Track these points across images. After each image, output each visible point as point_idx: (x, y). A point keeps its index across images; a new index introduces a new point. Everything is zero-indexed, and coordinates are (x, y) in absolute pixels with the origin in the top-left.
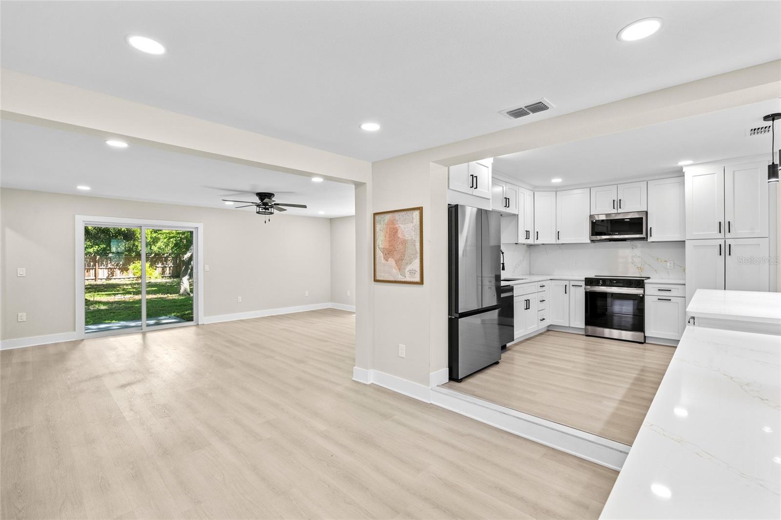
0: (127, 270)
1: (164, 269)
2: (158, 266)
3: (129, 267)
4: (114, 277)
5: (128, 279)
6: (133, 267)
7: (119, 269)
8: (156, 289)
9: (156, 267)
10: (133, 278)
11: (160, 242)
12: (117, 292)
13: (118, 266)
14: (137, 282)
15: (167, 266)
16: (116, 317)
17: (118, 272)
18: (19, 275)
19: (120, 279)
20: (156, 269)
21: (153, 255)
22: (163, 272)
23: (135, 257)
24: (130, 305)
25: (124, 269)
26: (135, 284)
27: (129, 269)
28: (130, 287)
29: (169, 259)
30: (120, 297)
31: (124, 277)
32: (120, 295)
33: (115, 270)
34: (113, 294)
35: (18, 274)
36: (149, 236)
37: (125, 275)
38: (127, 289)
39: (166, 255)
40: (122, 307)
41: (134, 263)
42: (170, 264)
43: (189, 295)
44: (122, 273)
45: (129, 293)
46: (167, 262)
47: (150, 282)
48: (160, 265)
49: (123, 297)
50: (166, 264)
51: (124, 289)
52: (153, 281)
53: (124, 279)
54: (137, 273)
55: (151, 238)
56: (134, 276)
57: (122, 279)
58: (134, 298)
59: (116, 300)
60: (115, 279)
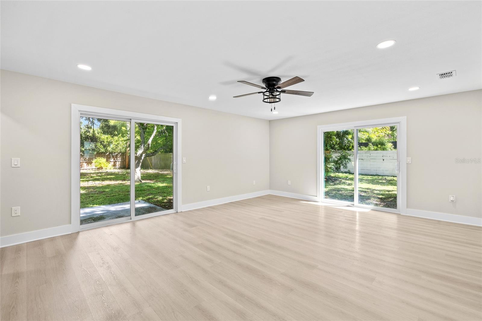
0: (91, 164)
1: (115, 162)
2: (111, 161)
3: (93, 161)
4: (82, 168)
5: (92, 170)
6: (95, 161)
7: (86, 162)
8: (114, 176)
9: (110, 161)
10: (95, 169)
11: (113, 145)
12: (88, 179)
13: (85, 161)
14: (98, 171)
15: (117, 161)
16: (95, 201)
17: (85, 164)
18: (13, 166)
19: (86, 169)
20: (110, 163)
21: (108, 153)
22: (114, 165)
23: (96, 155)
24: (102, 190)
25: (89, 162)
26: (98, 173)
27: (92, 162)
28: (95, 175)
29: (118, 156)
30: (92, 183)
31: (89, 168)
32: (91, 181)
33: (83, 163)
34: (86, 180)
35: (13, 163)
36: (106, 140)
37: (90, 167)
38: (94, 176)
39: (116, 153)
40: (96, 191)
41: (95, 159)
42: (119, 159)
43: (141, 181)
44: (88, 165)
45: (98, 180)
46: (117, 158)
47: (107, 172)
48: (112, 160)
49: (94, 183)
50: (117, 160)
51: (92, 177)
52: (109, 171)
53: (89, 169)
54: (98, 165)
55: (107, 142)
56: (96, 168)
57: (87, 170)
58: (102, 184)
59: (90, 185)
60: (83, 169)
